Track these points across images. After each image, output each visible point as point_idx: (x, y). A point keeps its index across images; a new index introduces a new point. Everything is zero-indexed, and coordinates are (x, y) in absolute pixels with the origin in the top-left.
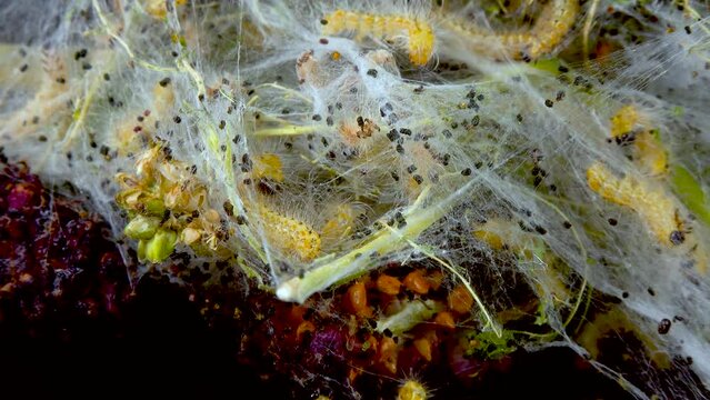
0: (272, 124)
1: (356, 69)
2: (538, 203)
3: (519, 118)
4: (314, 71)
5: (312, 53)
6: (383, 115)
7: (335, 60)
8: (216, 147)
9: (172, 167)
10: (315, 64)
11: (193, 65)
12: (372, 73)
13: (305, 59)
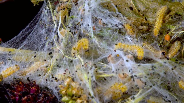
0: (100, 74)
1: (123, 59)
2: (169, 94)
3: (165, 73)
4: (112, 59)
5: (112, 55)
6: (130, 71)
7: (118, 57)
8: (86, 79)
9: (75, 84)
10: (112, 57)
11: (81, 57)
12: (127, 61)
13: (110, 56)
